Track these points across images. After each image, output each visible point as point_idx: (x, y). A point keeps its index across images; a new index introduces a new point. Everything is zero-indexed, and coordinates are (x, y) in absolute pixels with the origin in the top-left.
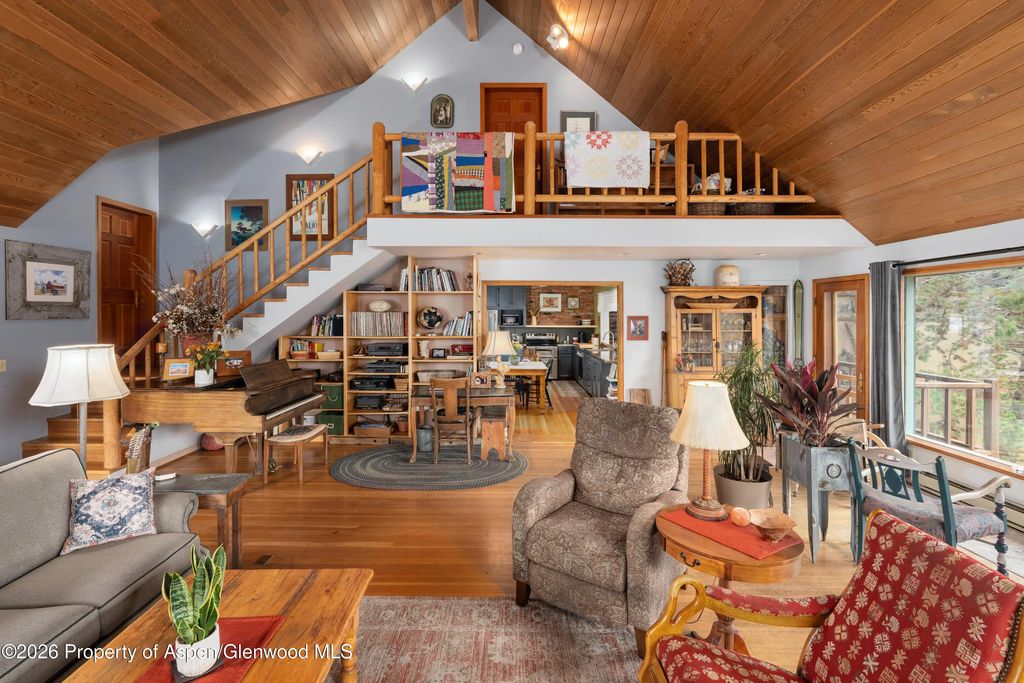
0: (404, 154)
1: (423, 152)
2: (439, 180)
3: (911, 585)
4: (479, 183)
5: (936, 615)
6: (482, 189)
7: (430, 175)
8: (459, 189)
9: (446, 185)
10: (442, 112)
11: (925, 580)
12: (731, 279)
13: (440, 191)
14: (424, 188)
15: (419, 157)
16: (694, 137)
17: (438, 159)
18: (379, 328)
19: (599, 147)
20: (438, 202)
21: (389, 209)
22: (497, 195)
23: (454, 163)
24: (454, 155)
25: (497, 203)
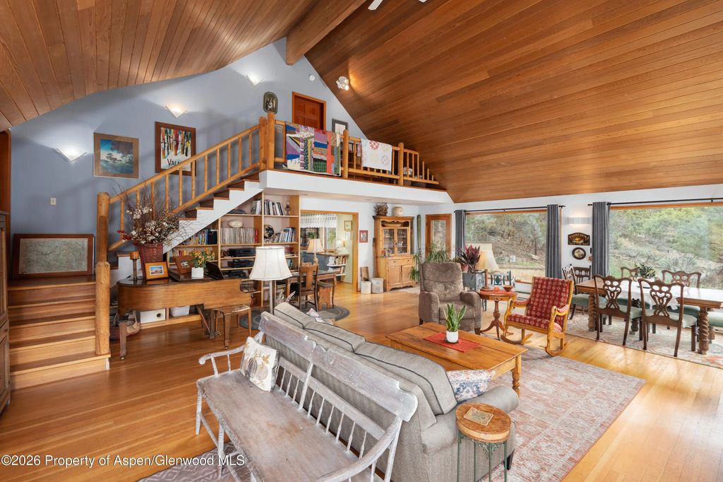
0: (288, 135)
1: (297, 135)
2: (305, 153)
3: (549, 287)
4: (325, 159)
5: (556, 291)
6: (325, 161)
7: (301, 150)
8: (315, 160)
9: (309, 156)
10: (271, 104)
11: (552, 285)
12: (401, 214)
13: (306, 159)
14: (297, 156)
15: (294, 138)
16: (406, 151)
17: (305, 141)
18: (238, 238)
19: (374, 149)
20: (305, 165)
21: (278, 166)
22: (333, 166)
23: (313, 145)
24: (313, 140)
25: (333, 170)
